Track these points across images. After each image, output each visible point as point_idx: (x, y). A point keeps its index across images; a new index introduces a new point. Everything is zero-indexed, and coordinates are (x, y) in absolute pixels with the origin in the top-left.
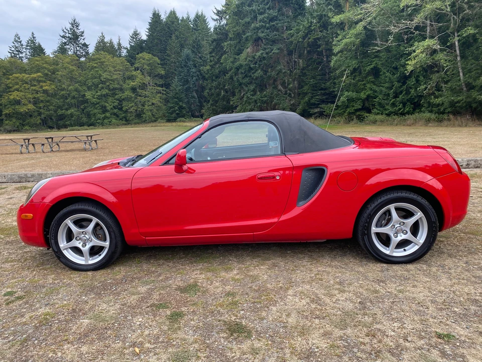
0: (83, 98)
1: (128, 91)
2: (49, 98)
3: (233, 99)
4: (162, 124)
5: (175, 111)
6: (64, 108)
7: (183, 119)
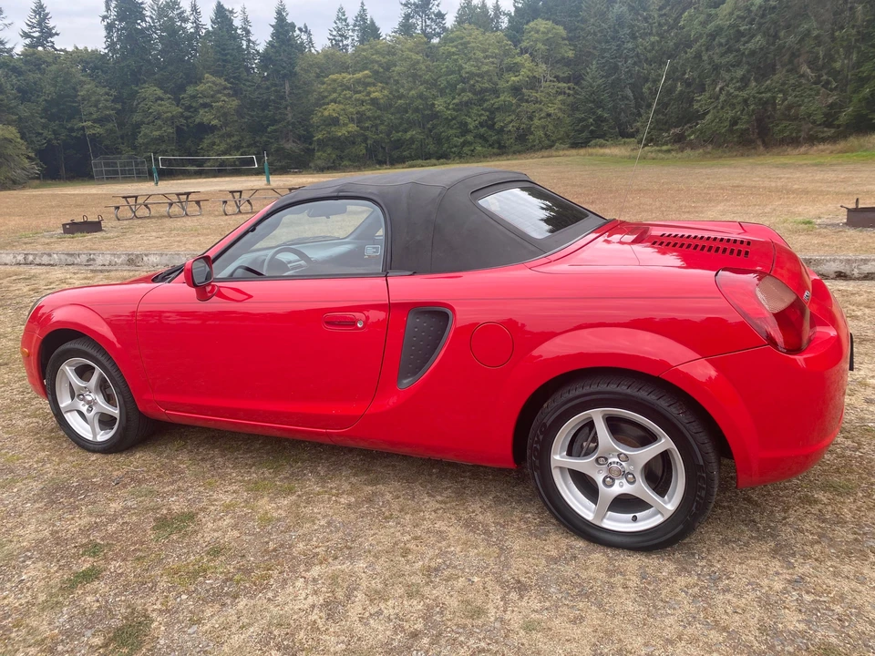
0: (431, 109)
1: (506, 94)
2: (379, 113)
3: (699, 98)
4: (561, 153)
5: (587, 127)
6: (401, 128)
7: (602, 141)
